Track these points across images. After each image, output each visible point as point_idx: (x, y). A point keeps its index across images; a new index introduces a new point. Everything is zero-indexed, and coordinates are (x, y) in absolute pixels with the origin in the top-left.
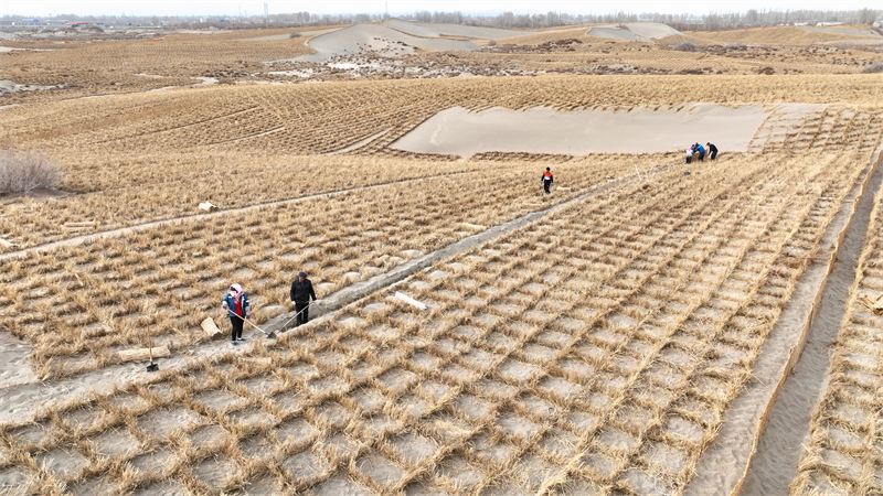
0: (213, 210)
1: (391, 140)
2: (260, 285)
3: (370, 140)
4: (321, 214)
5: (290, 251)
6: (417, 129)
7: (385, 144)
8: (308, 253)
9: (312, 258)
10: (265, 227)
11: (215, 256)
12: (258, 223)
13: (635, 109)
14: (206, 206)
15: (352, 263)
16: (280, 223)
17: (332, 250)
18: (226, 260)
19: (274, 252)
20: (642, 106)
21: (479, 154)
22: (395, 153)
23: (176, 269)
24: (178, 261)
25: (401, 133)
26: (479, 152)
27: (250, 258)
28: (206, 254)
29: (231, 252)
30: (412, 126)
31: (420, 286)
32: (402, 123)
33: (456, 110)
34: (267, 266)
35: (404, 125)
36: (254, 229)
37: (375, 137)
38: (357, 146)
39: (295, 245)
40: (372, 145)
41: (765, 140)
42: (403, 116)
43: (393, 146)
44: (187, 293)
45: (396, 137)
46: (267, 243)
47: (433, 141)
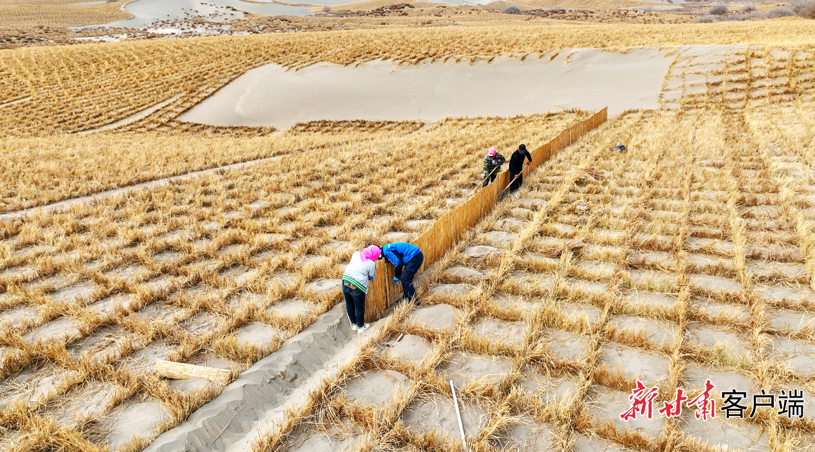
1: (180, 110)
3: (151, 111)
6: (217, 94)
7: (172, 115)
13: (497, 59)
20: (505, 55)
21: (301, 125)
22: (184, 127)
25: (195, 100)
26: (300, 122)
30: (211, 90)
32: (199, 87)
33: (271, 68)
35: (201, 89)
37: (158, 107)
38: (131, 120)
40: (154, 118)
41: (680, 92)
42: (200, 78)
43: (184, 118)
45: (188, 105)
47: (239, 109)
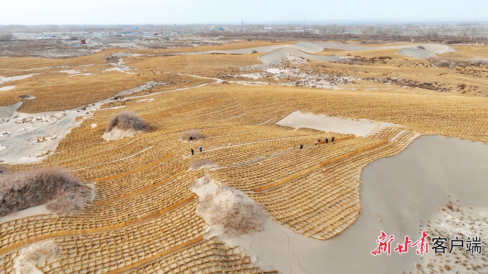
0: (231, 145)
1: (276, 121)
2: (240, 159)
3: (270, 120)
4: (250, 148)
5: (244, 154)
6: (285, 118)
7: (274, 122)
8: (247, 155)
9: (247, 156)
10: (240, 150)
11: (233, 154)
12: (239, 149)
14: (230, 144)
15: (253, 157)
16: (243, 149)
17: (250, 155)
18: (235, 155)
19: (242, 154)
22: (276, 125)
23: (228, 156)
24: (228, 155)
25: (280, 119)
26: (300, 127)
27: (238, 155)
28: (232, 154)
29: (235, 154)
30: (283, 117)
31: (262, 161)
32: (281, 115)
33: (298, 112)
34: (240, 157)
35: (281, 116)
36: (239, 150)
37: (271, 120)
38: (266, 122)
39: (245, 153)
40: (270, 122)
42: (281, 113)
43: (276, 123)
44: (230, 159)
45: (278, 120)
46: (241, 153)
47: (288, 122)
